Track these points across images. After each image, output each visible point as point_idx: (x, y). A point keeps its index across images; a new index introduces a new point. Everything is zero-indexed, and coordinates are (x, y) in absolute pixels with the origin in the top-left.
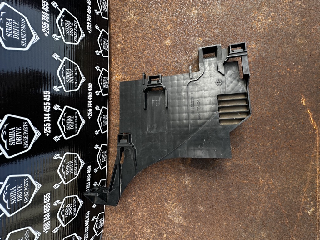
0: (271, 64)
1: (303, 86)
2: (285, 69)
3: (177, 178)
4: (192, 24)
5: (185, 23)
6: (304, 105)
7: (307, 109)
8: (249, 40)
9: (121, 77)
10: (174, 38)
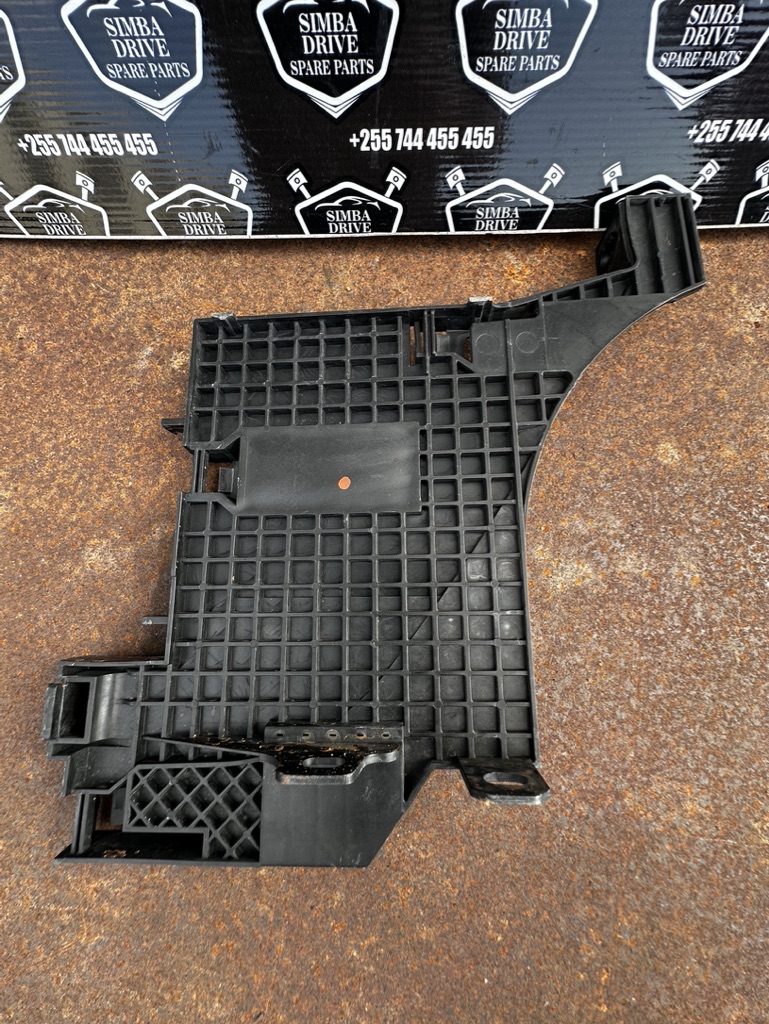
0: (623, 893)
2: (605, 961)
3: (114, 512)
4: (751, 543)
5: (751, 514)
8: (716, 785)
10: (687, 476)
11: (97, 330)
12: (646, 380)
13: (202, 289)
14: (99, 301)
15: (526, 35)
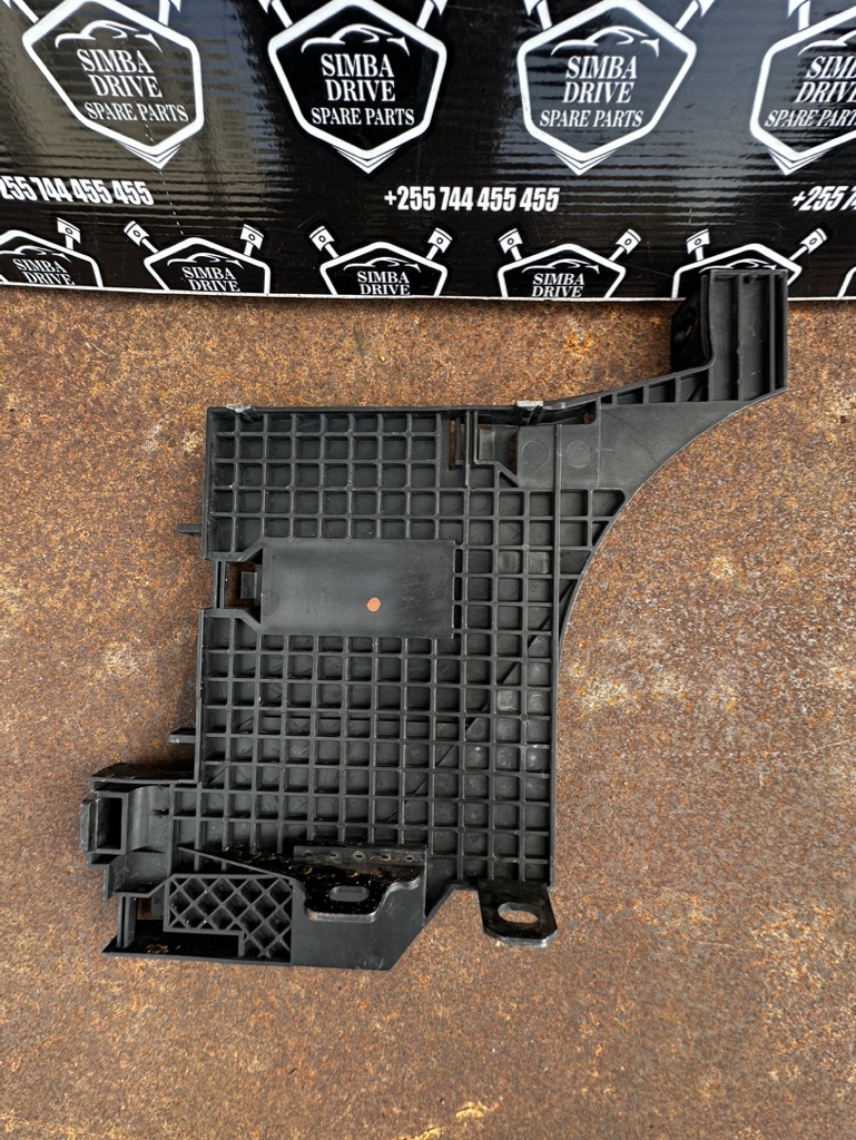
0: (623, 985)
1: (534, 1105)
3: (132, 614)
5: (799, 637)
6: (458, 1115)
7: (441, 1126)
9: (578, 361)
10: (738, 594)
11: (97, 401)
12: (709, 483)
13: (214, 353)
14: (96, 365)
15: (604, 86)
